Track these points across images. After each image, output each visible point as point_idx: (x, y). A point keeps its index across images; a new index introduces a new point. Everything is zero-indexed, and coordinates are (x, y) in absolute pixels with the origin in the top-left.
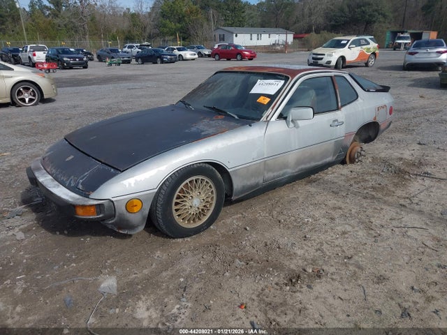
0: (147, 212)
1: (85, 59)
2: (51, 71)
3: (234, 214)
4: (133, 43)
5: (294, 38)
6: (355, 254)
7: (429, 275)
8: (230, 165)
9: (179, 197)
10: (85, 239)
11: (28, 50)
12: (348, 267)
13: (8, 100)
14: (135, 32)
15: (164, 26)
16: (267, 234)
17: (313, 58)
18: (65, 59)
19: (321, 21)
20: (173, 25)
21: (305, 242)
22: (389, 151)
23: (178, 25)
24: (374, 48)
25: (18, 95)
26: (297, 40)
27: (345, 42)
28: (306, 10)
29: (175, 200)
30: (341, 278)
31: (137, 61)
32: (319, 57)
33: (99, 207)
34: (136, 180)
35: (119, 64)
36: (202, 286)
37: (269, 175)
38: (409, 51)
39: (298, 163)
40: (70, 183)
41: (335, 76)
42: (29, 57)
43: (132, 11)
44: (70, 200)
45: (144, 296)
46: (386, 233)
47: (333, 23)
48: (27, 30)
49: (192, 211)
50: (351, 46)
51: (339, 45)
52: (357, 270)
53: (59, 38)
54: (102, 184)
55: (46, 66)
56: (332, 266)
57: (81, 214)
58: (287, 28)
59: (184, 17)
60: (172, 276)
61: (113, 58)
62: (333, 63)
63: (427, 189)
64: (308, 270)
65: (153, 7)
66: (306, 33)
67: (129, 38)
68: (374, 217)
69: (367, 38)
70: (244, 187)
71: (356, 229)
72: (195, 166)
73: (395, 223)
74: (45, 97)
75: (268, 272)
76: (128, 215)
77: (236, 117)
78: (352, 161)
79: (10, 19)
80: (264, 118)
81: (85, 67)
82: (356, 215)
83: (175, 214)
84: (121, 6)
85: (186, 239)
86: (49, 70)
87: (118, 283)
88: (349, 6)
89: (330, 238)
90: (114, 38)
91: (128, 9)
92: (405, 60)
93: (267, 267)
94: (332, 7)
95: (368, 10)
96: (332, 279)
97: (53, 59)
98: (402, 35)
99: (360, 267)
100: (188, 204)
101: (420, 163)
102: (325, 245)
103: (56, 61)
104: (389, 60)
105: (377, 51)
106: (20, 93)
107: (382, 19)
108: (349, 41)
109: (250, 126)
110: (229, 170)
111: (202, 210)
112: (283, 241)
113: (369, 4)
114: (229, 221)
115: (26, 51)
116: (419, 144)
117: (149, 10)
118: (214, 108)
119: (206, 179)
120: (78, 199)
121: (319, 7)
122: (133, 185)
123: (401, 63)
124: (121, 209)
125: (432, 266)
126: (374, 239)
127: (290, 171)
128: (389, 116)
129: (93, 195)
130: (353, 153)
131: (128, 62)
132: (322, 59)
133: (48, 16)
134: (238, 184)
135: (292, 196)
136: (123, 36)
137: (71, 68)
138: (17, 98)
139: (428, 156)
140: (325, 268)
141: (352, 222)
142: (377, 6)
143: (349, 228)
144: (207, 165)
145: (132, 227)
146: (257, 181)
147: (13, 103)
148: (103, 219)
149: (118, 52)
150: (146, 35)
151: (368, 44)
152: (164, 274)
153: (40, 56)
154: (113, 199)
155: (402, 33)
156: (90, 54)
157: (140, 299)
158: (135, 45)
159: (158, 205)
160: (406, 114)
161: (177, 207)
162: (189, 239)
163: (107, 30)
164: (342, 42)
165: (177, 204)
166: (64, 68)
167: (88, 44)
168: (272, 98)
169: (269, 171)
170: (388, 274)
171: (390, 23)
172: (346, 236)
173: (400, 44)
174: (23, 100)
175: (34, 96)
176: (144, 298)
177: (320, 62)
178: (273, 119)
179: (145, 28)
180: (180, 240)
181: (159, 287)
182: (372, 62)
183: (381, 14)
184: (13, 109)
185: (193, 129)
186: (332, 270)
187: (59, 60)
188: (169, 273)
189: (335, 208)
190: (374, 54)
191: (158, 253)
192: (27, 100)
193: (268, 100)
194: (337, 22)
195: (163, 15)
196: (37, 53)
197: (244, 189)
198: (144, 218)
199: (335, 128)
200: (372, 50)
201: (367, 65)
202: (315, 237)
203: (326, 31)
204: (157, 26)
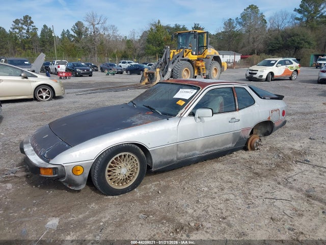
0: (87, 175)
1: (91, 70)
2: (67, 78)
3: (154, 181)
4: (125, 60)
5: (241, 58)
6: (230, 216)
7: (279, 235)
8: (150, 146)
9: (110, 167)
10: (49, 192)
11: (55, 63)
12: (221, 224)
13: (32, 97)
14: (129, 53)
15: (149, 49)
16: (172, 197)
17: (250, 73)
18: (78, 70)
19: (261, 46)
20: (154, 48)
21: (197, 205)
22: (285, 143)
23: (158, 48)
24: (296, 67)
25: (39, 93)
26: (243, 60)
27: (274, 62)
28: (251, 39)
29: (107, 168)
30: (213, 232)
31: (127, 72)
32: (254, 72)
33: (55, 170)
34: (80, 153)
35: (114, 74)
36: (113, 229)
37: (181, 155)
38: (322, 69)
39: (204, 147)
40: (41, 153)
41: (235, 87)
42: (55, 68)
43: (128, 38)
44: (37, 164)
45: (73, 232)
46: (258, 202)
47: (270, 48)
48: (58, 50)
49: (121, 177)
50: (278, 65)
51: (269, 64)
52: (226, 227)
53: (79, 55)
54: (58, 154)
55: (64, 74)
56: (210, 222)
57: (43, 173)
58: (236, 51)
59: (162, 42)
60: (96, 220)
61: (111, 70)
62: (264, 77)
63: (302, 172)
64: (191, 224)
65: (142, 36)
66: (250, 55)
67: (125, 57)
68: (253, 190)
69: (291, 59)
70: (161, 162)
71: (238, 197)
72: (124, 145)
73: (268, 196)
74: (56, 95)
75: (162, 223)
76: (74, 176)
77: (160, 114)
78: (253, 149)
79: (48, 43)
80: (179, 115)
81: (91, 76)
82: (241, 187)
83: (107, 178)
84: (120, 35)
85: (114, 197)
86: (66, 77)
87: (59, 222)
88: (282, 36)
89: (215, 202)
90: (114, 56)
91: (126, 37)
92: (319, 76)
93: (164, 219)
94: (270, 37)
95: (297, 39)
96: (206, 232)
97: (70, 70)
98: (322, 58)
99: (230, 225)
100: (117, 171)
101: (305, 153)
102: (210, 208)
103: (71, 71)
104: (310, 76)
105: (298, 69)
106: (40, 92)
107: (307, 46)
108: (276, 61)
109: (168, 119)
110: (149, 150)
111: (129, 177)
112: (180, 202)
113: (298, 35)
114: (149, 186)
115: (54, 64)
116: (310, 139)
117: (139, 38)
118: (148, 107)
119: (132, 155)
120: (42, 163)
121: (260, 36)
122: (78, 156)
123: (316, 78)
124: (69, 172)
125: (285, 229)
126: (247, 206)
127: (198, 153)
128: (281, 117)
129: (52, 161)
130: (252, 143)
131: (121, 73)
132: (256, 74)
133: (73, 41)
134: (156, 159)
135: (200, 171)
136: (120, 55)
137: (81, 76)
138: (38, 95)
139: (313, 148)
140: (204, 223)
141: (236, 192)
142: (304, 37)
143: (232, 197)
144: (133, 145)
145: (77, 185)
146: (172, 158)
147: (35, 99)
148: (58, 178)
149: (115, 66)
150: (136, 54)
151: (292, 63)
152: (91, 219)
153: (62, 68)
154: (63, 165)
155: (323, 56)
156: (96, 67)
157: (69, 234)
158: (127, 61)
159: (95, 171)
160: (308, 116)
161: (109, 174)
162: (117, 197)
163: (110, 51)
164: (272, 62)
165: (109, 171)
166: (77, 76)
167: (96, 60)
168: (187, 101)
169: (181, 151)
170: (248, 232)
171: (314, 49)
172: (228, 202)
173: (321, 64)
174: (42, 97)
175: (49, 94)
176: (72, 234)
177: (254, 76)
178: (185, 116)
179: (136, 50)
180: (110, 197)
181: (85, 227)
182: (294, 77)
183: (307, 42)
184: (35, 103)
185: (129, 121)
186: (209, 225)
187: (73, 71)
188: (95, 218)
189: (227, 182)
190: (296, 71)
191: (93, 205)
192: (44, 97)
193: (184, 103)
194: (273, 48)
195: (149, 41)
196: (61, 66)
197: (161, 164)
198: (85, 180)
199: (233, 123)
200: (295, 68)
201: (291, 79)
202: (205, 201)
203: (264, 54)
204: (144, 49)
